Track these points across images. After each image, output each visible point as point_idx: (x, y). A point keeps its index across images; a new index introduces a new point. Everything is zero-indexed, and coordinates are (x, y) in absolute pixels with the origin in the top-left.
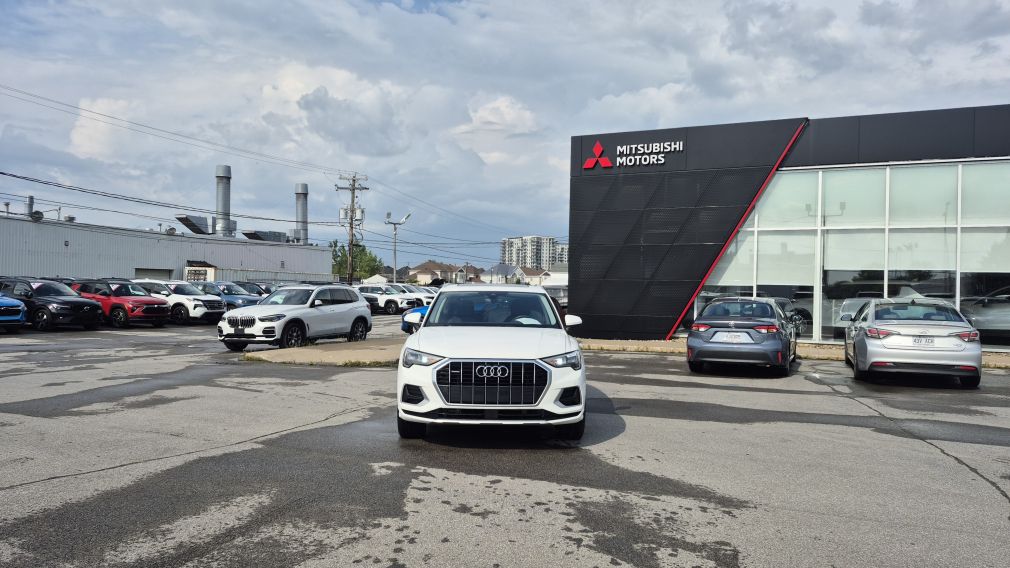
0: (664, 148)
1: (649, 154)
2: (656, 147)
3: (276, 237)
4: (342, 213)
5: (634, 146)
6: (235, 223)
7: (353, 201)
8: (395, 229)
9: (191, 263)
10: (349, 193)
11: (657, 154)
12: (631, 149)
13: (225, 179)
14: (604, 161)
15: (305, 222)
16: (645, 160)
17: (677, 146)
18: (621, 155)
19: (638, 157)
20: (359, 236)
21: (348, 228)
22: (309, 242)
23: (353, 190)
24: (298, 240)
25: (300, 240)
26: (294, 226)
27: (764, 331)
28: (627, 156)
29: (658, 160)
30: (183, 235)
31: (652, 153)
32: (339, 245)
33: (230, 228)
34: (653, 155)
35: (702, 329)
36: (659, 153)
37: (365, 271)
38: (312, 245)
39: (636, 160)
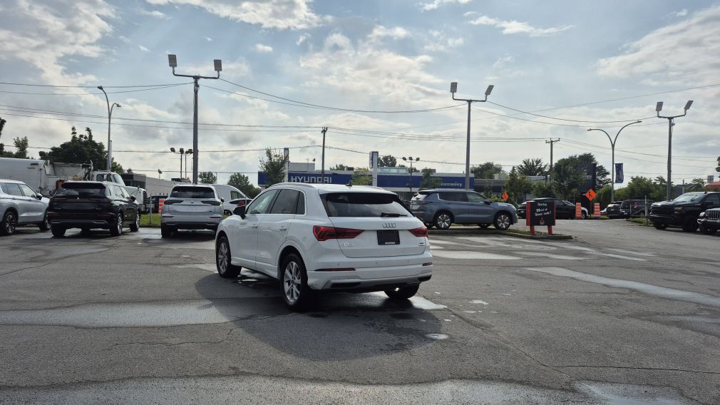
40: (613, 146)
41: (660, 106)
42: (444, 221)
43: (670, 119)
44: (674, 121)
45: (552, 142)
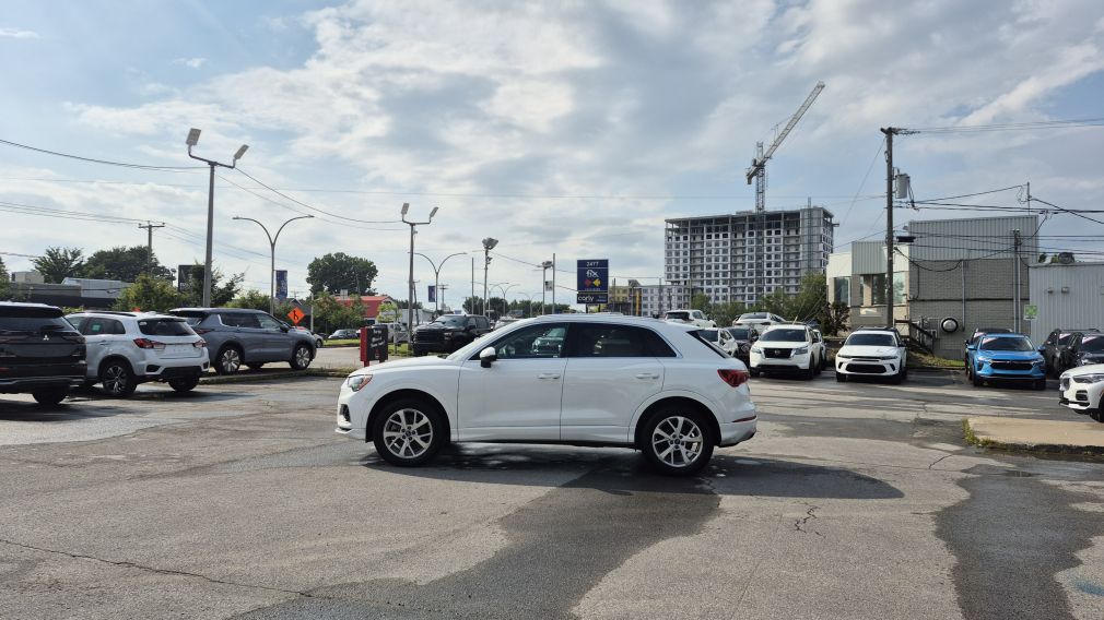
40: (273, 245)
41: (405, 208)
42: (230, 361)
43: (412, 225)
44: (416, 228)
45: (150, 227)
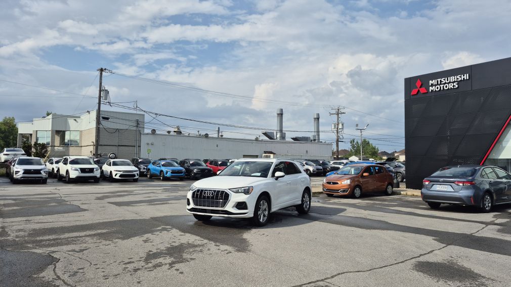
0: (457, 79)
1: (448, 83)
2: (452, 79)
3: (305, 139)
4: (333, 126)
5: (439, 80)
6: (285, 133)
7: (338, 120)
8: (361, 132)
9: (265, 152)
10: (336, 116)
11: (453, 82)
12: (437, 81)
13: (281, 115)
14: (423, 90)
15: (318, 132)
16: (446, 87)
17: (465, 77)
18: (432, 85)
19: (442, 86)
20: (341, 137)
21: (336, 133)
22: (320, 141)
23: (338, 114)
24: (315, 140)
25: (316, 140)
26: (313, 134)
27: (461, 184)
28: (435, 85)
29: (454, 86)
30: (262, 141)
31: (450, 82)
32: (355, 141)
33: (283, 137)
34: (451, 83)
35: (427, 183)
36: (455, 82)
37: (370, 154)
38: (321, 142)
39: (440, 87)
